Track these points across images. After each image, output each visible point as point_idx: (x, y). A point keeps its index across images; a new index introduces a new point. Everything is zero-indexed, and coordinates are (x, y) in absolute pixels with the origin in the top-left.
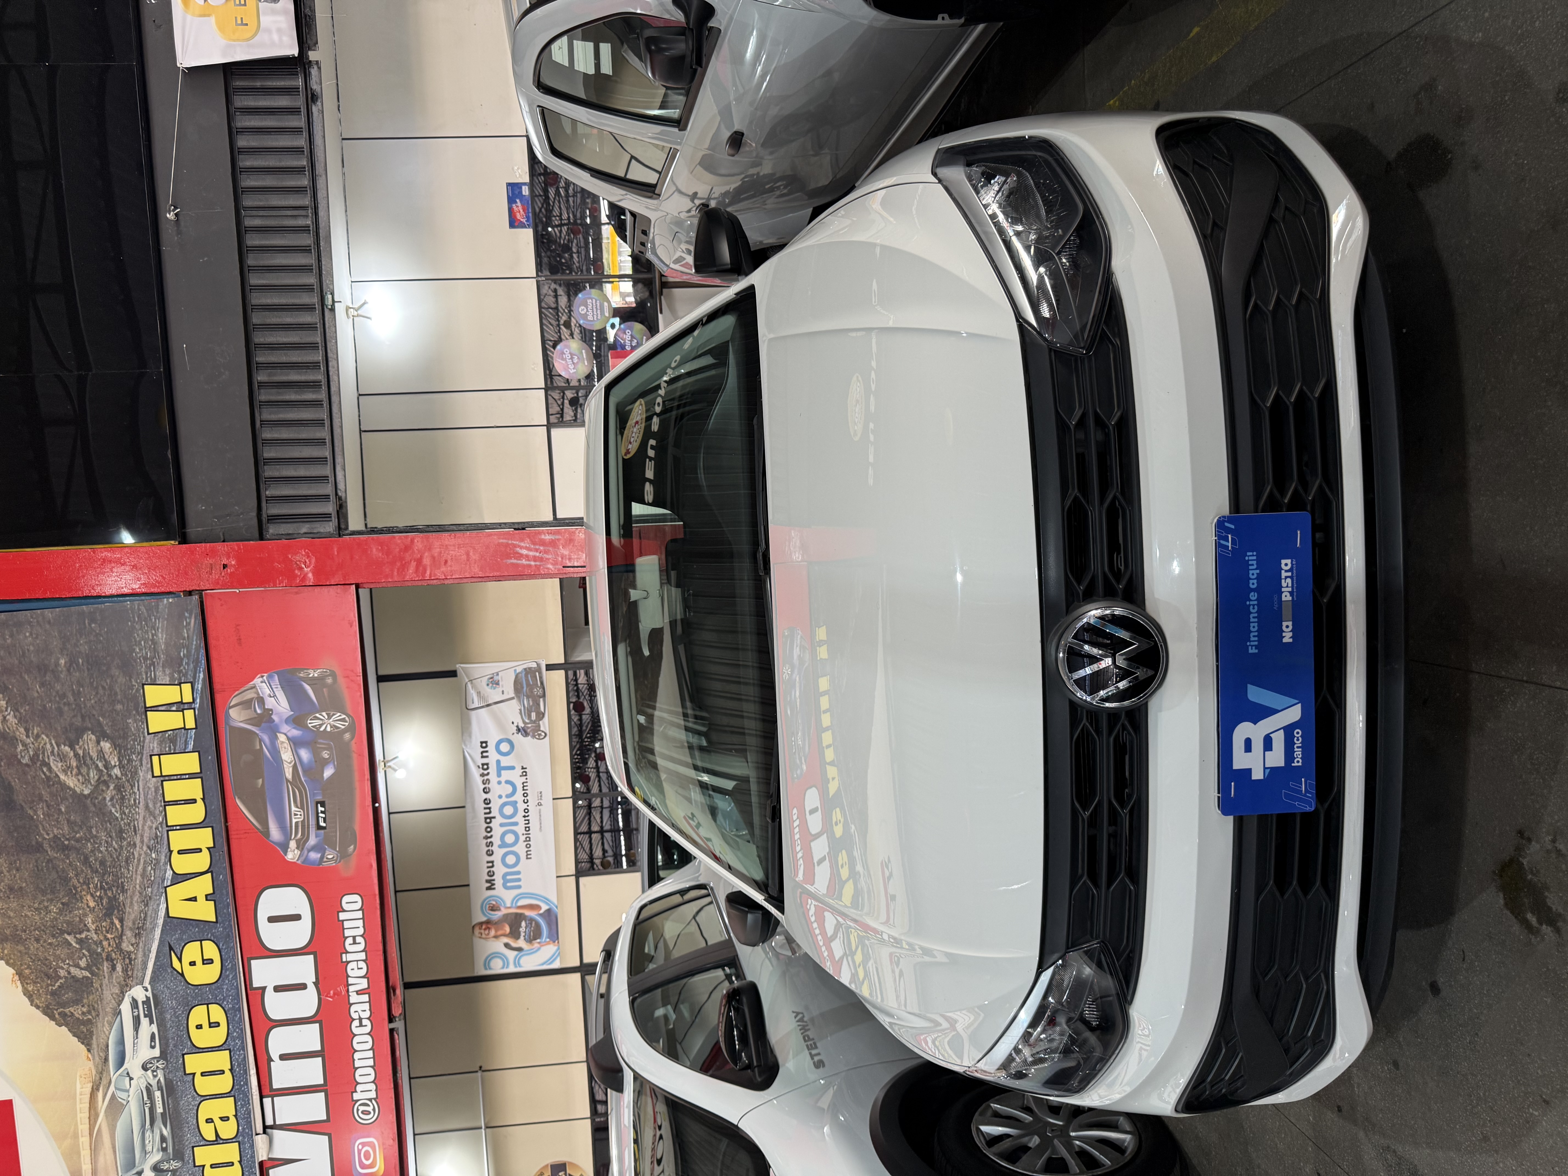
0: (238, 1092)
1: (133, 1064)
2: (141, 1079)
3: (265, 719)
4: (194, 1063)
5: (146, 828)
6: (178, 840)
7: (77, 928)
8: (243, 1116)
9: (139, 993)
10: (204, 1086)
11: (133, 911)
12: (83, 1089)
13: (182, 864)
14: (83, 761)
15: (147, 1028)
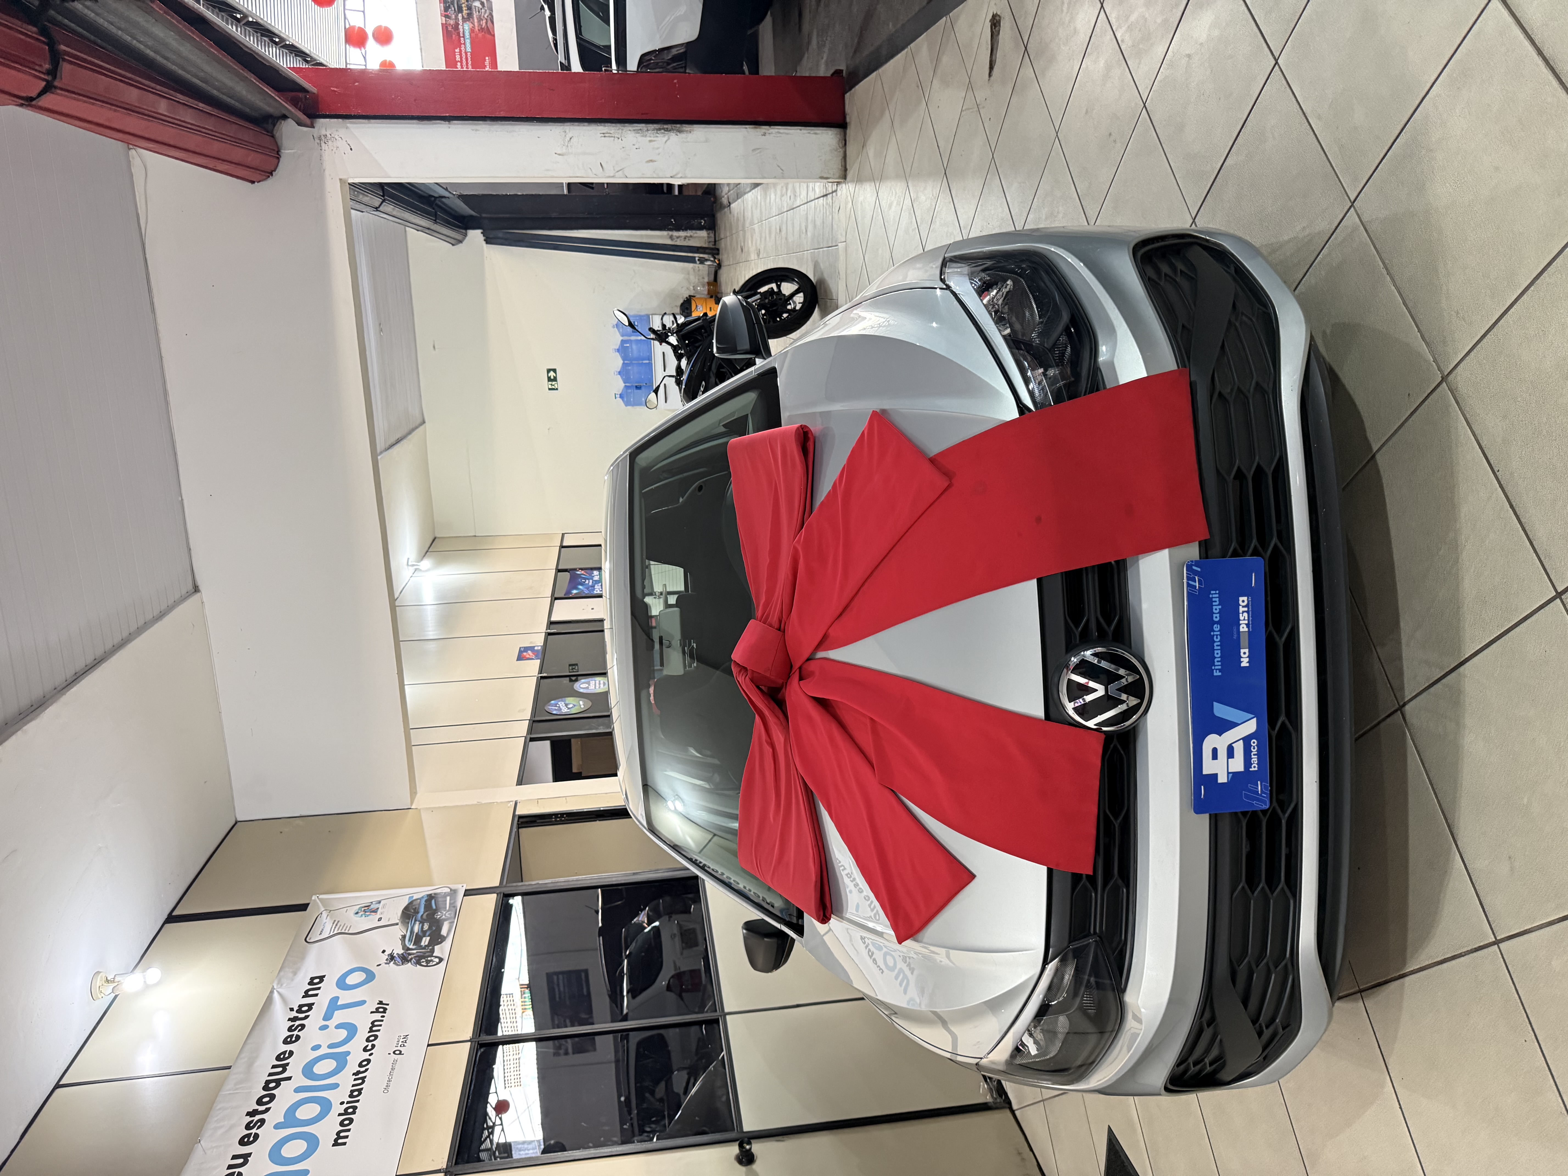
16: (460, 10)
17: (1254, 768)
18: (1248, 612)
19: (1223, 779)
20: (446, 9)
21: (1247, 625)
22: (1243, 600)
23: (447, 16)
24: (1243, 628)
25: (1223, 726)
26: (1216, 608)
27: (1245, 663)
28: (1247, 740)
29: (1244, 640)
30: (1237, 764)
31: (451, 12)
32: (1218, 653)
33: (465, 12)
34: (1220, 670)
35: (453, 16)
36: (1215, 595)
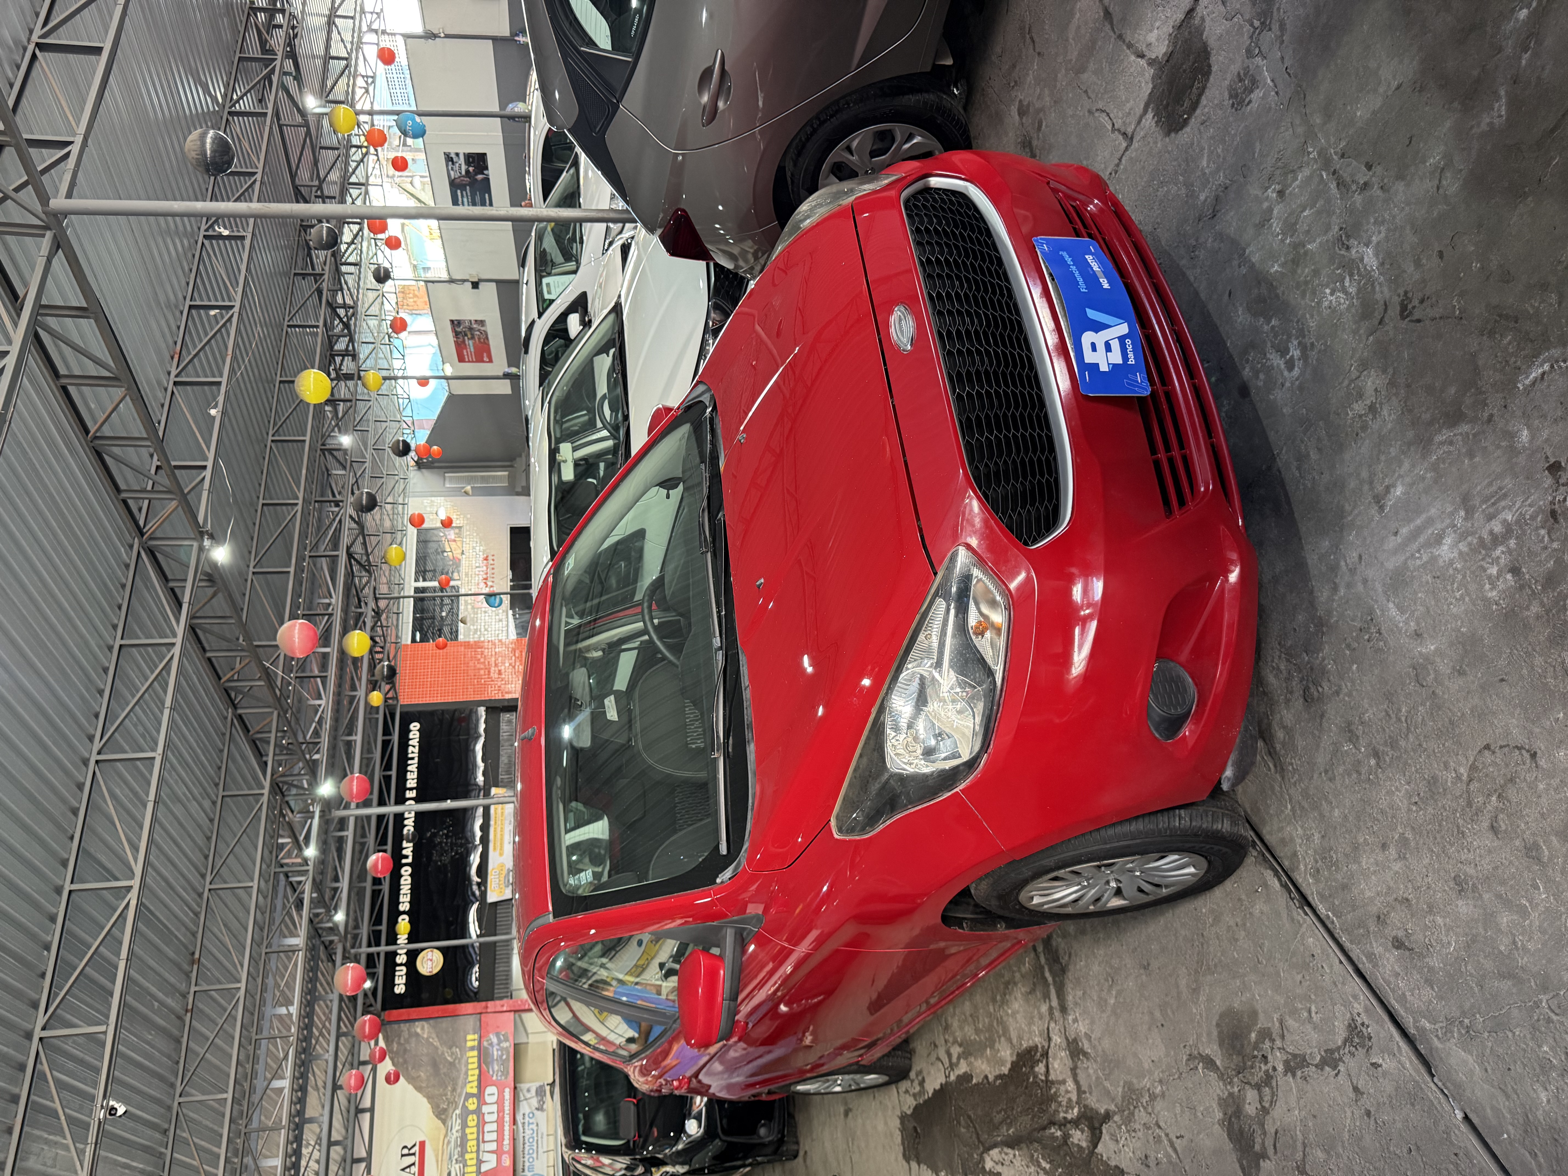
0: (478, 1139)
1: (454, 1131)
2: (455, 1134)
3: (491, 1044)
4: (468, 1131)
5: (464, 1069)
6: (470, 1073)
7: (446, 1095)
8: (478, 1146)
9: (458, 1112)
10: (470, 1137)
11: (459, 1091)
12: (442, 1137)
13: (470, 1078)
14: (452, 1053)
15: (459, 1121)
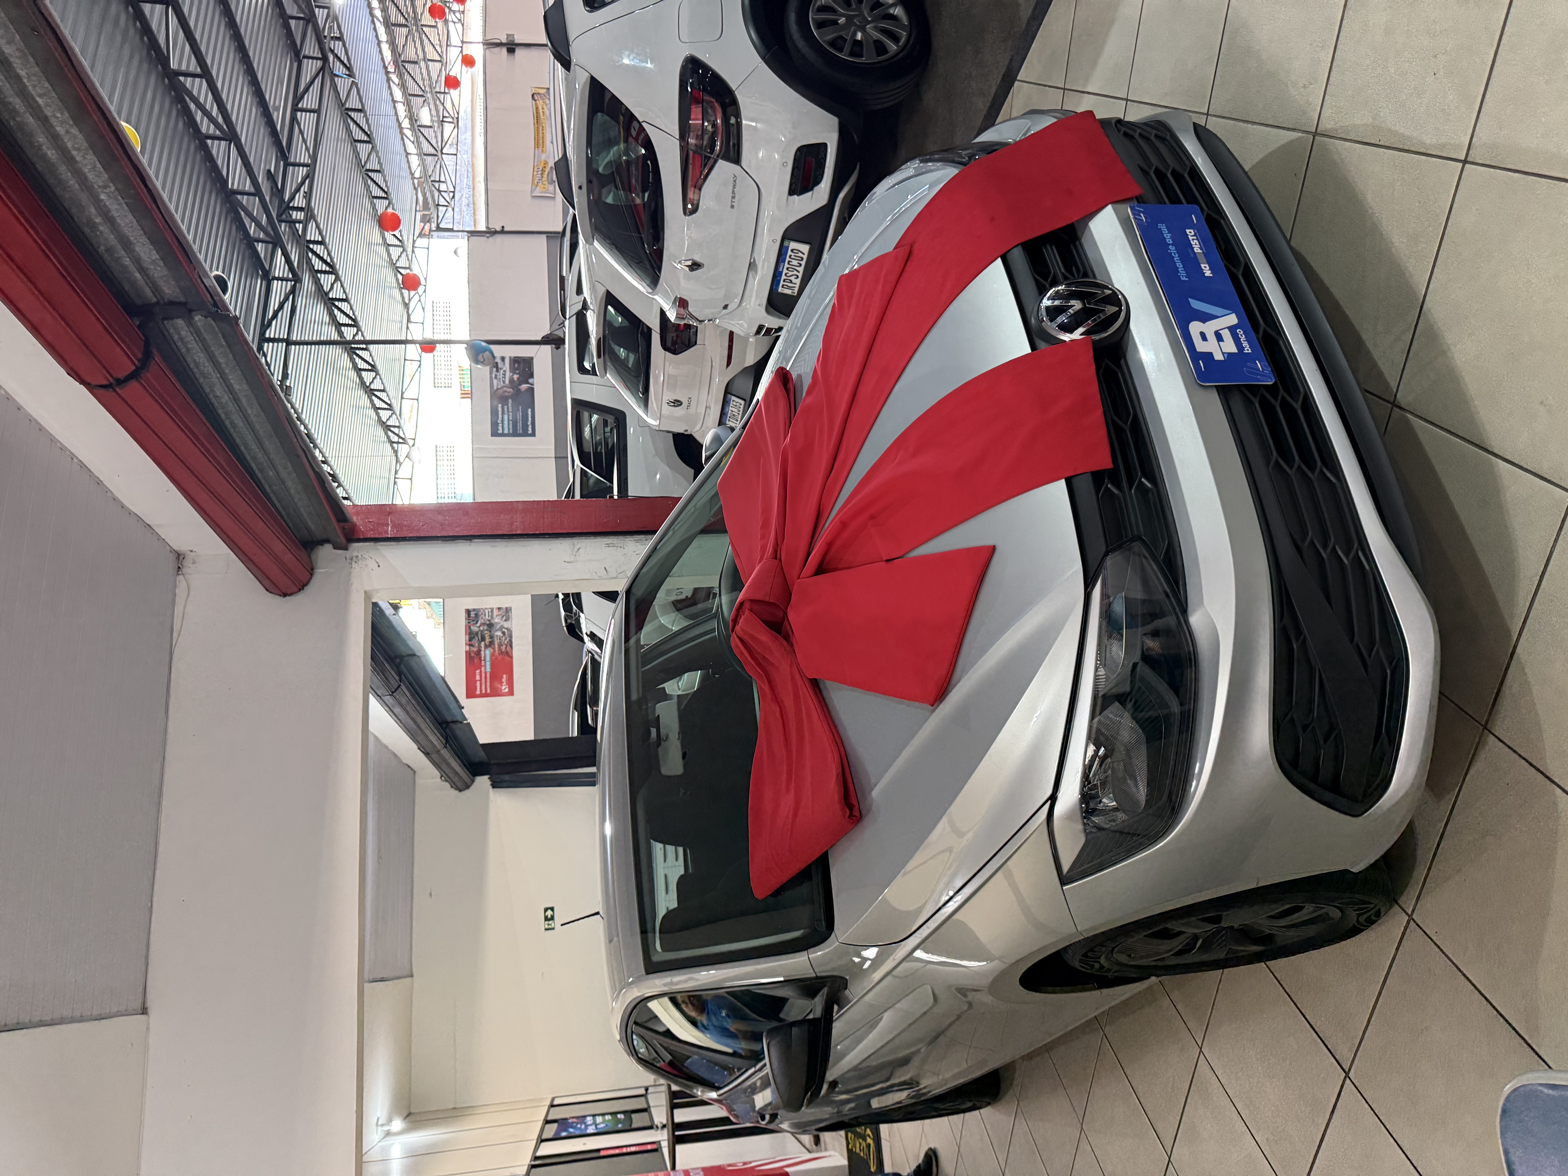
16: (483, 639)
17: (1247, 350)
18: (1197, 239)
19: (1218, 357)
20: (470, 640)
21: (1201, 248)
22: (1190, 232)
23: (470, 645)
24: (1197, 250)
25: (1205, 318)
26: (1168, 236)
27: (1208, 273)
28: (1232, 329)
29: (1201, 258)
30: (1230, 346)
31: (475, 642)
32: (1179, 265)
33: (488, 640)
34: (1186, 277)
35: (477, 645)
36: (1163, 227)
